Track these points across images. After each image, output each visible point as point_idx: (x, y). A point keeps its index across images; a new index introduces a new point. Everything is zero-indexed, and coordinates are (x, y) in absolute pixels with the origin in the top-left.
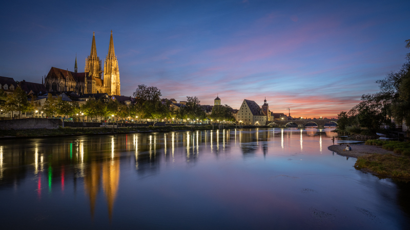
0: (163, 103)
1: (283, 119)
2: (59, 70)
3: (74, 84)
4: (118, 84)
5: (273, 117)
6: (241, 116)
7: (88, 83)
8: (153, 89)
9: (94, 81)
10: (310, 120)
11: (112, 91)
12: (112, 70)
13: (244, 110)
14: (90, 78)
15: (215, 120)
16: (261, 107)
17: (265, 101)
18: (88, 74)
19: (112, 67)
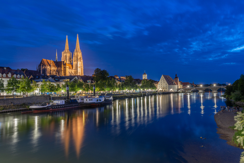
1: (188, 86)
3: (56, 69)
4: (82, 68)
7: (64, 67)
9: (67, 66)
12: (78, 58)
13: (162, 82)
15: (144, 89)
18: (64, 62)
19: (78, 57)
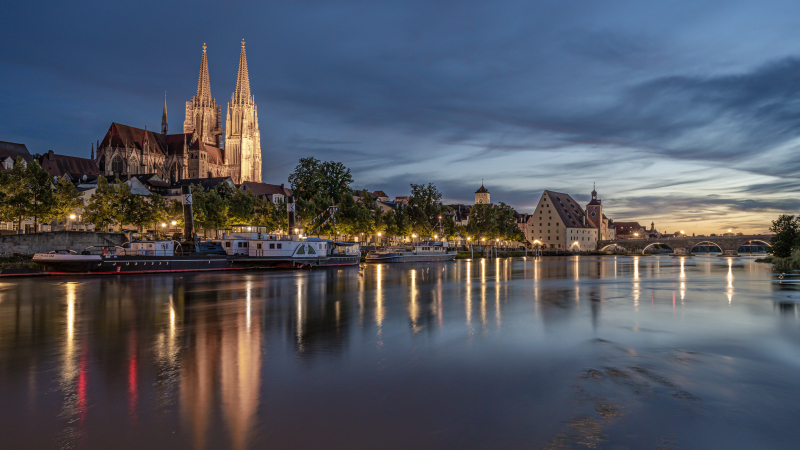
0: (355, 198)
1: (636, 234)
2: (128, 130)
3: (161, 160)
4: (257, 160)
5: (613, 231)
6: (537, 228)
7: (192, 156)
8: (333, 168)
9: (203, 152)
10: (702, 238)
11: (243, 175)
12: (245, 127)
13: (545, 215)
14: (196, 146)
15: (477, 237)
16: (584, 209)
17: (594, 193)
18: (190, 136)
19: (244, 121)
